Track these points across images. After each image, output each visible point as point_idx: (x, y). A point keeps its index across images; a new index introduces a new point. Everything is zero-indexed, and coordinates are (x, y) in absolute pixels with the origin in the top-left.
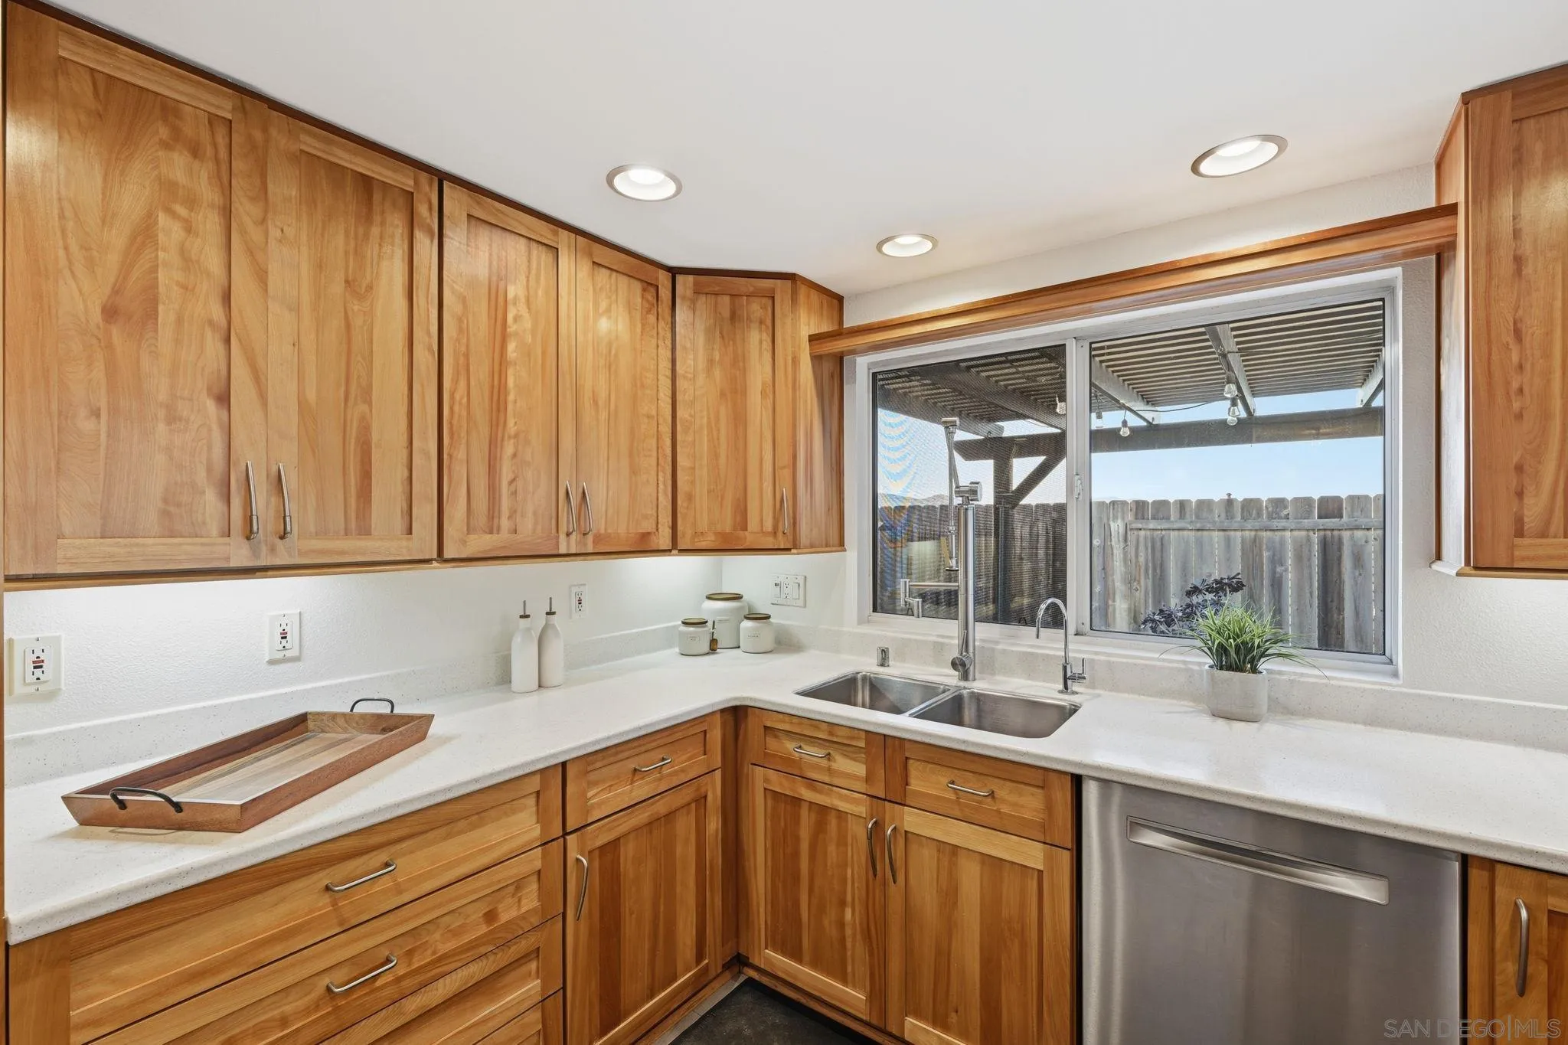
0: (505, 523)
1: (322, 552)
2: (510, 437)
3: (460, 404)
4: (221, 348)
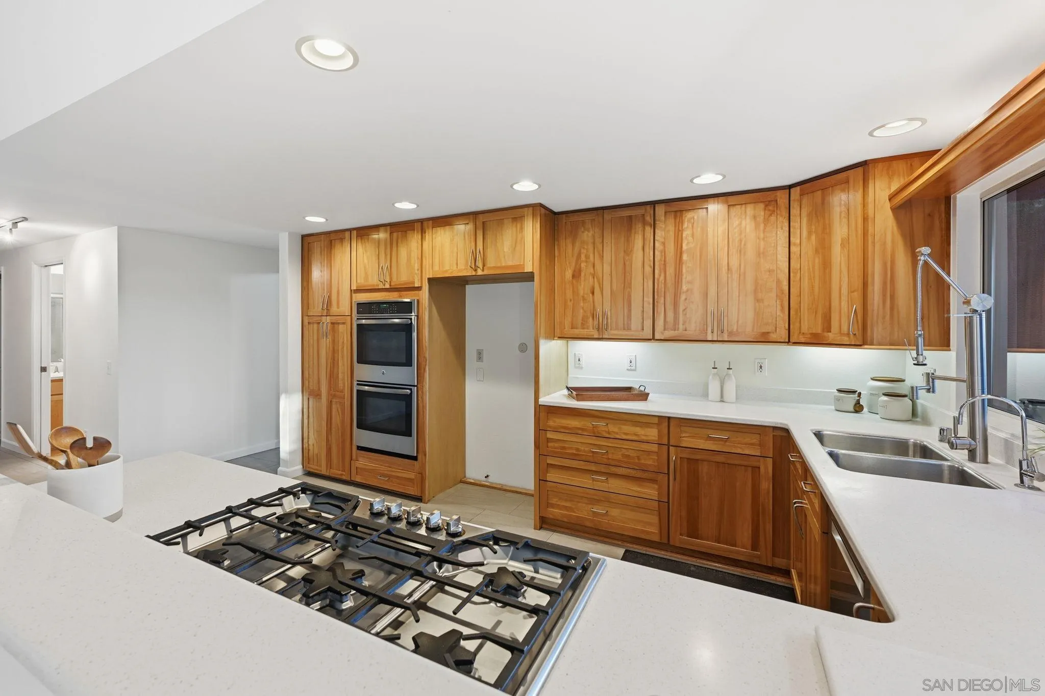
0: (681, 326)
1: (615, 335)
2: (683, 293)
3: (662, 283)
4: (593, 279)
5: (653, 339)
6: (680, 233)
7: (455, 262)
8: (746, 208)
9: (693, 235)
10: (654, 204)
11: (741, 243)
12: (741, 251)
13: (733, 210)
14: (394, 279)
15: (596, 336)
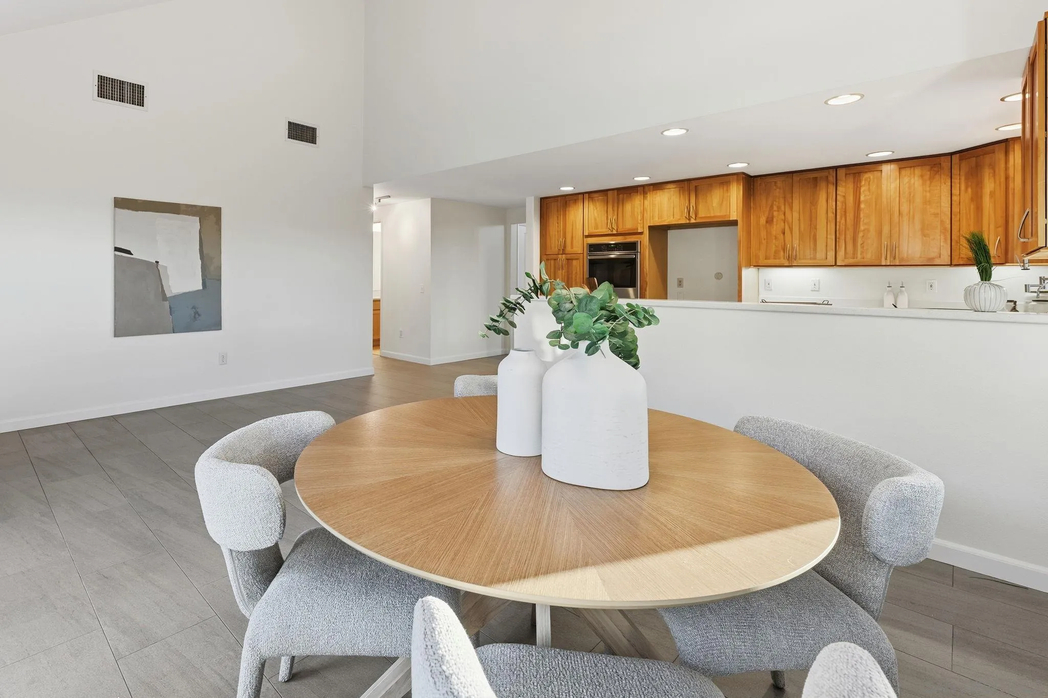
5: (836, 265)
6: (858, 189)
7: (672, 214)
8: (914, 169)
9: (869, 190)
10: (836, 168)
11: (910, 195)
12: (911, 201)
13: (903, 172)
14: (620, 226)
15: (787, 264)
